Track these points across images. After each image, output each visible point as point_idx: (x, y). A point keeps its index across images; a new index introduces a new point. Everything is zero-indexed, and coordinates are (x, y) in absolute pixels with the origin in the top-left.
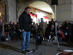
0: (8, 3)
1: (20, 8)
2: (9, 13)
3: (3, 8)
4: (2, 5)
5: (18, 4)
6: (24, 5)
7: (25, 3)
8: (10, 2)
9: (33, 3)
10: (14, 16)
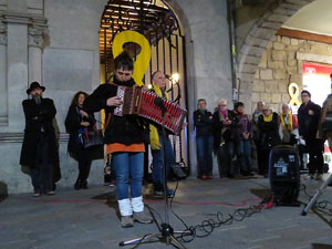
0: (192, 27)
1: (244, 43)
2: (197, 69)
3: (174, 50)
4: (170, 41)
5: (235, 27)
6: (259, 27)
7: (261, 16)
8: (200, 22)
9: (296, 10)
10: (219, 79)
